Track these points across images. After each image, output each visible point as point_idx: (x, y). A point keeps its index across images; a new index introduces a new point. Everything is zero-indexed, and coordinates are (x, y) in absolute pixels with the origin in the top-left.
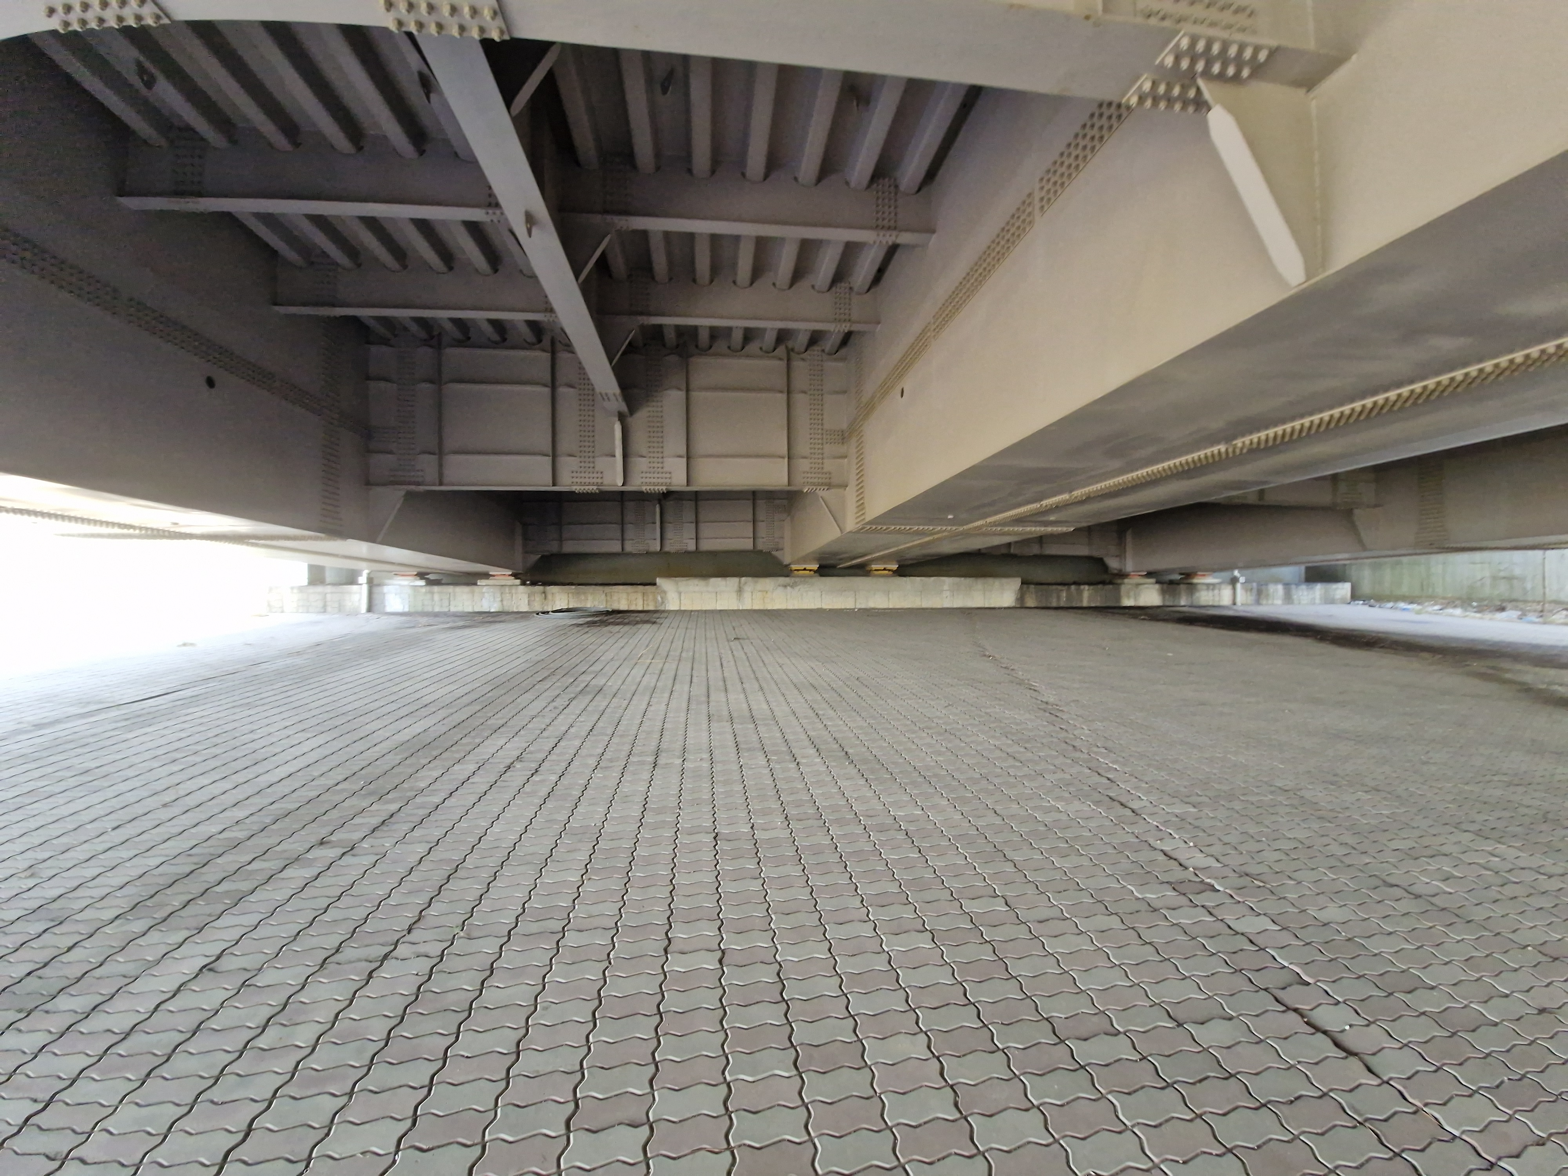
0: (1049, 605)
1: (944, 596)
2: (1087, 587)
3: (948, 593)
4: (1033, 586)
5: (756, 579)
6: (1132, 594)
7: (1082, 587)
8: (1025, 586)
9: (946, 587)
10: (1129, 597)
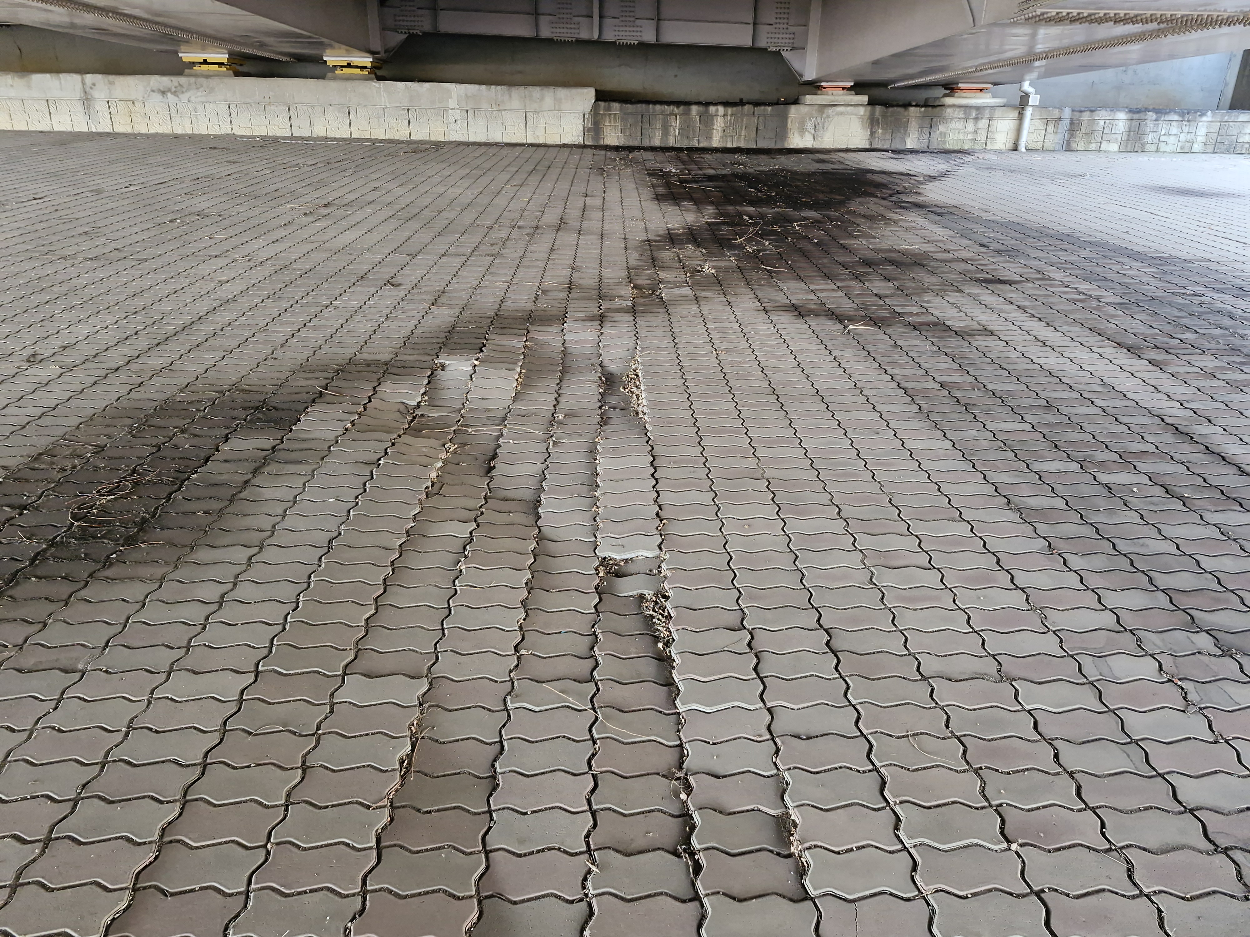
0: (646, 143)
1: (451, 119)
2: (721, 110)
3: (458, 114)
4: (616, 105)
5: (111, 78)
6: (809, 125)
7: (712, 109)
8: (602, 104)
9: (452, 103)
10: (802, 130)
